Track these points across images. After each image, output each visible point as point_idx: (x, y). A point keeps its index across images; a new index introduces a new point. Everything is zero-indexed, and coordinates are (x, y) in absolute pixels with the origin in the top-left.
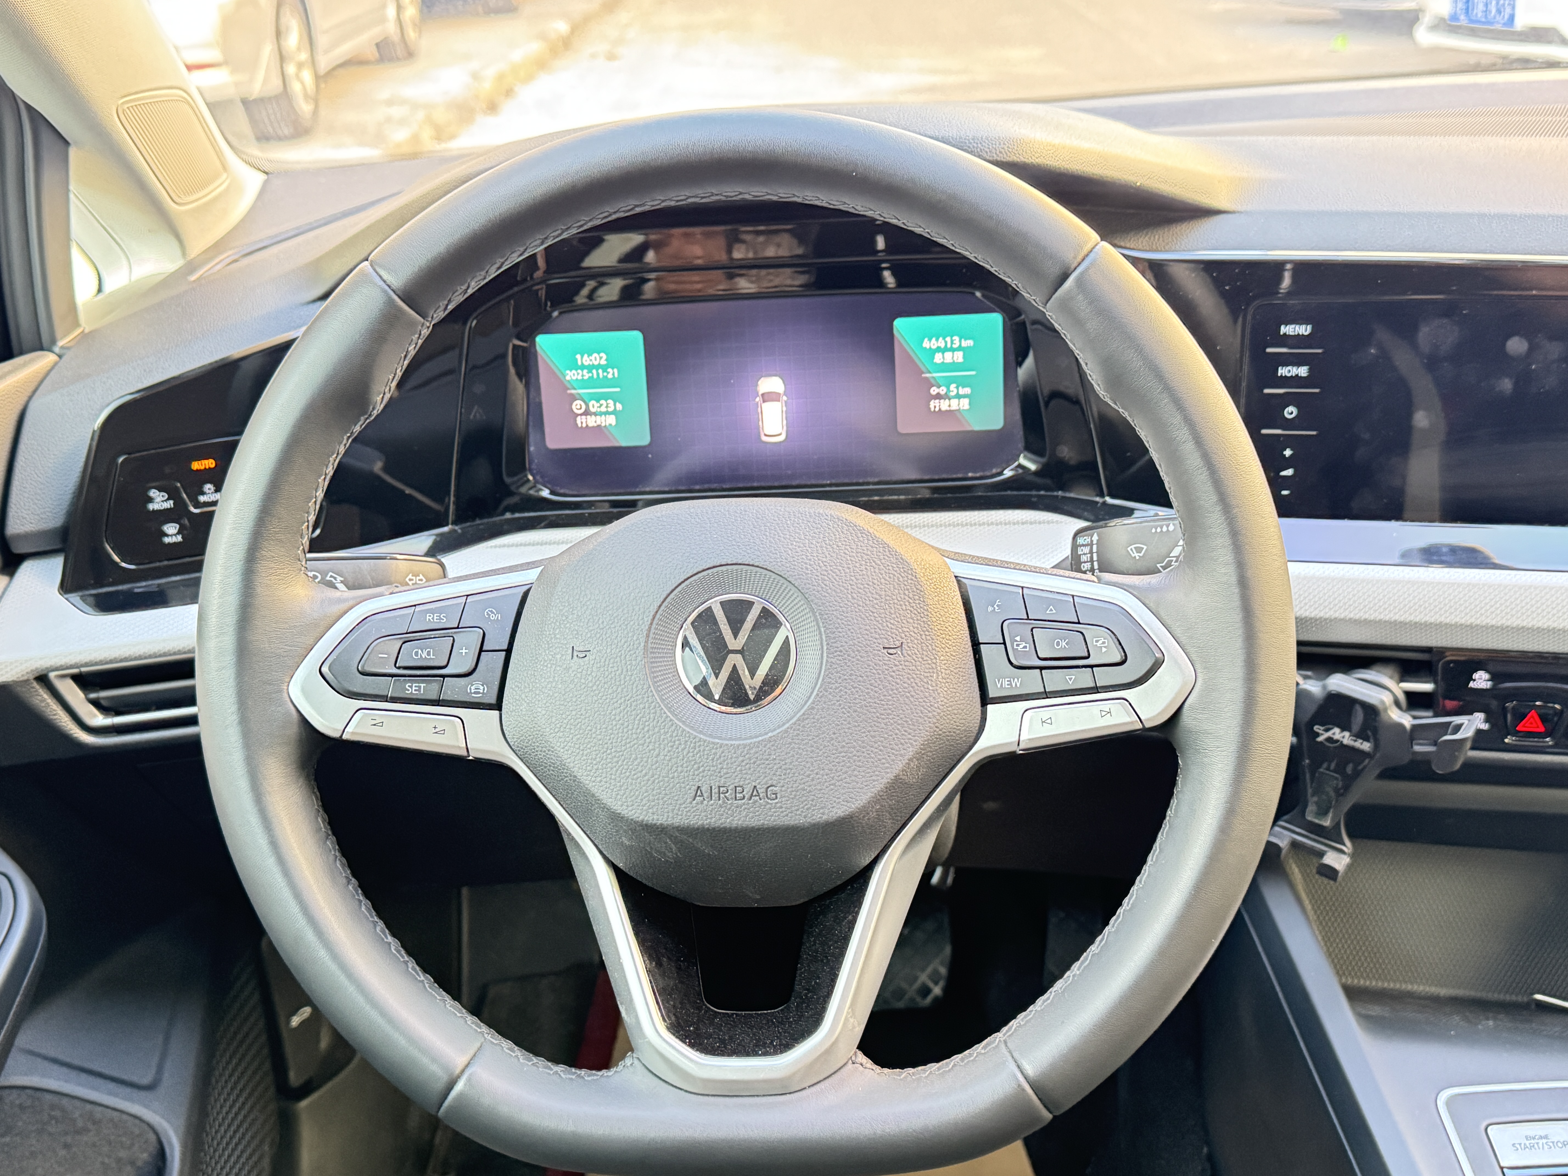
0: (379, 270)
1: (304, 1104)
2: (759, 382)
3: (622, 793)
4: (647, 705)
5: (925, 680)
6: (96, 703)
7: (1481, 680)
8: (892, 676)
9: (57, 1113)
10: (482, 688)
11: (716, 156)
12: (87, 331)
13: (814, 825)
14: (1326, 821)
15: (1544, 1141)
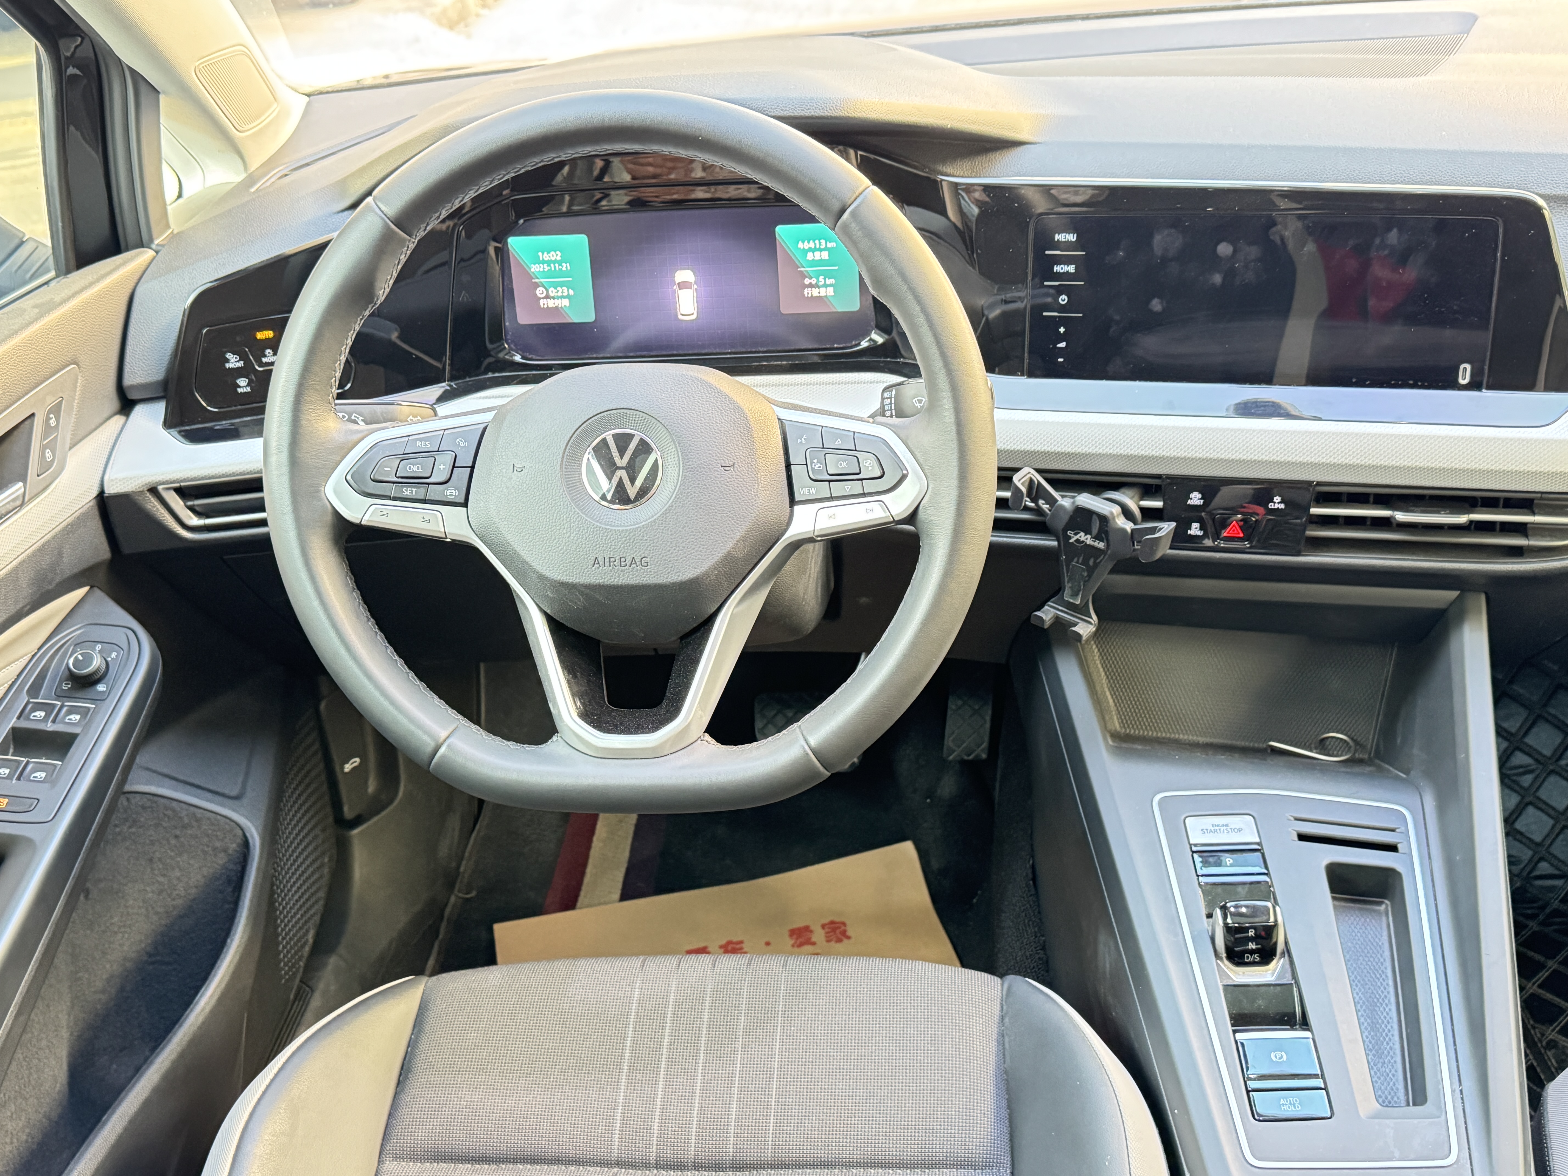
0: (379, 204)
1: (355, 832)
2: (676, 274)
3: (546, 561)
4: (562, 503)
5: (750, 488)
6: (192, 509)
7: (1196, 499)
8: (726, 485)
9: (169, 813)
10: (454, 492)
11: (606, 124)
12: (175, 232)
13: (673, 583)
14: (1076, 599)
15: (1225, 828)
